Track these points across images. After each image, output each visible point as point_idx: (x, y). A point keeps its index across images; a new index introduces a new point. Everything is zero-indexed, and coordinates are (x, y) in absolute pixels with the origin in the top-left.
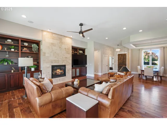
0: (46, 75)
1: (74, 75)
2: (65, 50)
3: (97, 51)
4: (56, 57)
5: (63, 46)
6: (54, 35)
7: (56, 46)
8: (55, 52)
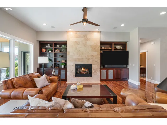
0: (70, 73)
1: (105, 78)
2: (91, 47)
3: (153, 43)
4: (80, 56)
5: (89, 43)
6: (78, 33)
7: (80, 44)
8: (79, 51)
